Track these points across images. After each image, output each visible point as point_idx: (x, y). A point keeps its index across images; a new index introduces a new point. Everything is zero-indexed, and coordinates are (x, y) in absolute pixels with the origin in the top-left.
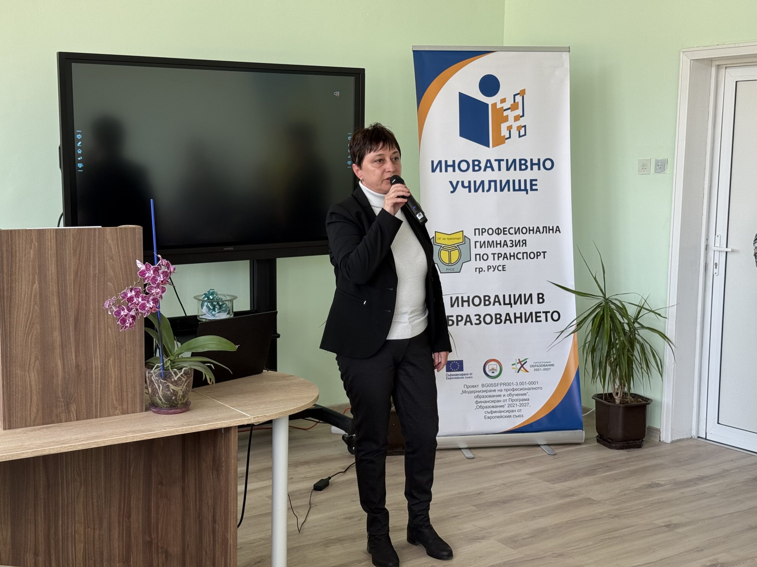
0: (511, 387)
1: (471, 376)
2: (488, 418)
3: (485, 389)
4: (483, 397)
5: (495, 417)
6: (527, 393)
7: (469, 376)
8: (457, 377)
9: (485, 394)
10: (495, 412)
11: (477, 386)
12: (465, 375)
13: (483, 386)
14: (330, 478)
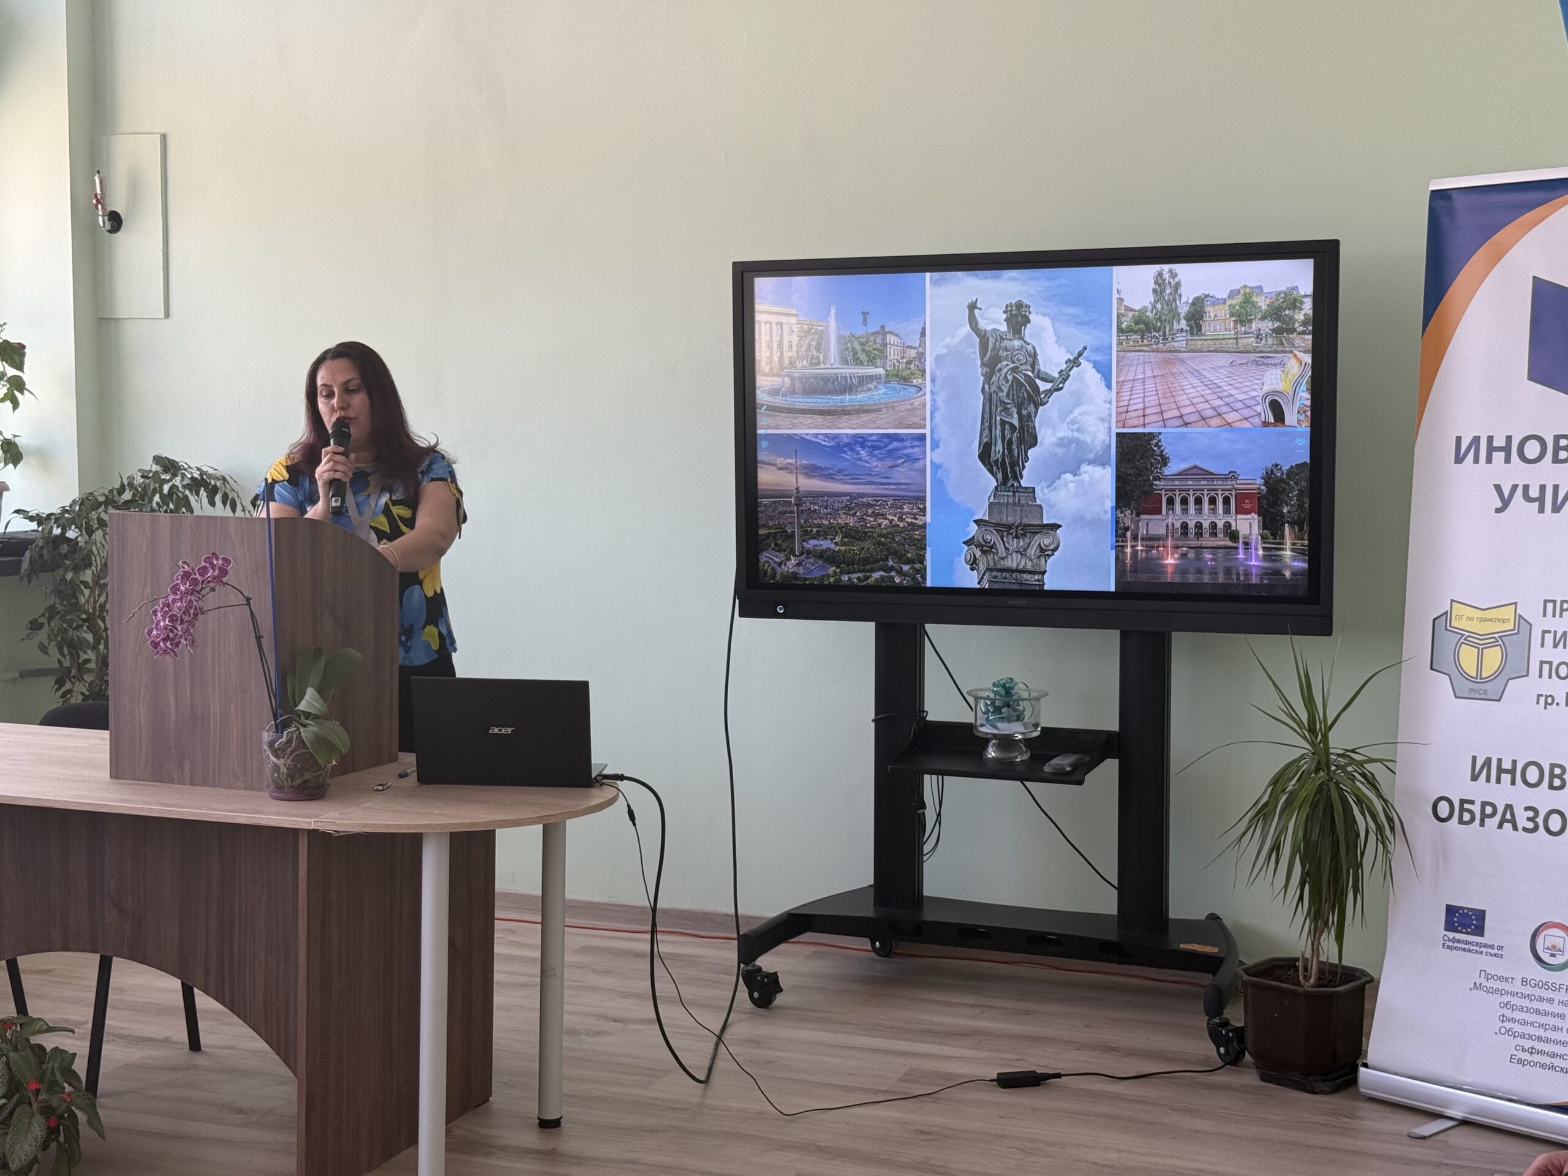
1: (1500, 952)
2: (1520, 1061)
3: (1528, 990)
4: (1521, 1009)
5: (1535, 1064)
7: (1495, 951)
8: (1466, 947)
9: (1525, 1003)
10: (1542, 1053)
11: (1510, 980)
12: (1486, 946)
13: (1524, 983)
14: (1059, 1076)
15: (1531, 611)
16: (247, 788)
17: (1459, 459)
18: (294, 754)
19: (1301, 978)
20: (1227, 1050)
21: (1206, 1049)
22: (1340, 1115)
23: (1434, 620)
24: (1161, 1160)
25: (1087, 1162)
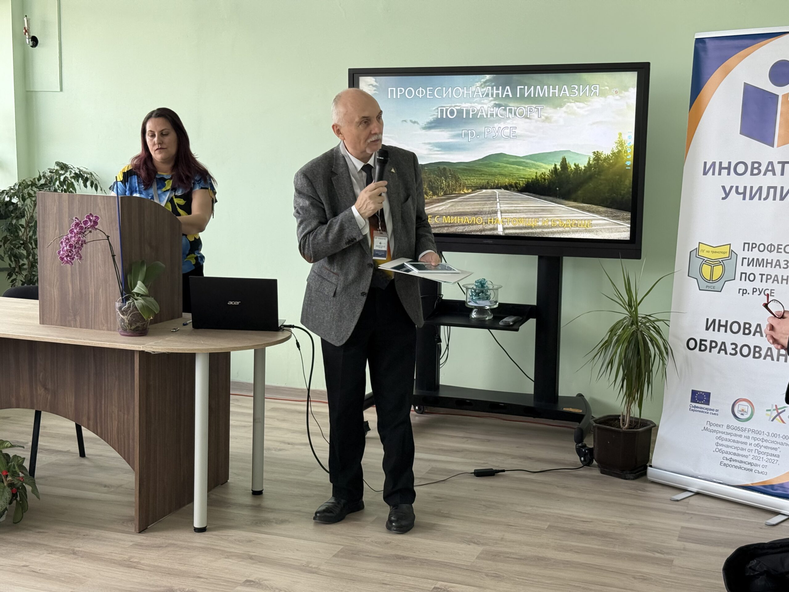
0: (761, 437)
1: (717, 413)
2: (725, 465)
3: (729, 431)
4: (726, 440)
5: (732, 466)
6: (779, 448)
7: (715, 412)
8: (701, 410)
9: (728, 437)
10: (736, 461)
11: (721, 426)
12: (710, 410)
13: (728, 428)
14: (504, 471)
15: (737, 248)
16: (108, 330)
17: (705, 173)
18: (131, 314)
19: (621, 424)
20: (585, 459)
21: (575, 458)
22: (637, 489)
23: (690, 252)
24: (552, 511)
25: (516, 511)
